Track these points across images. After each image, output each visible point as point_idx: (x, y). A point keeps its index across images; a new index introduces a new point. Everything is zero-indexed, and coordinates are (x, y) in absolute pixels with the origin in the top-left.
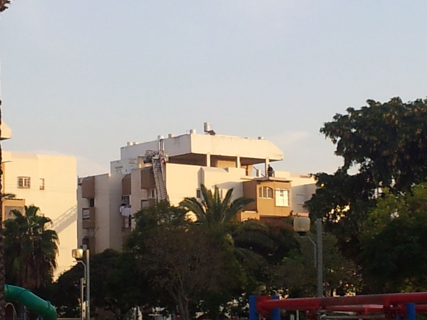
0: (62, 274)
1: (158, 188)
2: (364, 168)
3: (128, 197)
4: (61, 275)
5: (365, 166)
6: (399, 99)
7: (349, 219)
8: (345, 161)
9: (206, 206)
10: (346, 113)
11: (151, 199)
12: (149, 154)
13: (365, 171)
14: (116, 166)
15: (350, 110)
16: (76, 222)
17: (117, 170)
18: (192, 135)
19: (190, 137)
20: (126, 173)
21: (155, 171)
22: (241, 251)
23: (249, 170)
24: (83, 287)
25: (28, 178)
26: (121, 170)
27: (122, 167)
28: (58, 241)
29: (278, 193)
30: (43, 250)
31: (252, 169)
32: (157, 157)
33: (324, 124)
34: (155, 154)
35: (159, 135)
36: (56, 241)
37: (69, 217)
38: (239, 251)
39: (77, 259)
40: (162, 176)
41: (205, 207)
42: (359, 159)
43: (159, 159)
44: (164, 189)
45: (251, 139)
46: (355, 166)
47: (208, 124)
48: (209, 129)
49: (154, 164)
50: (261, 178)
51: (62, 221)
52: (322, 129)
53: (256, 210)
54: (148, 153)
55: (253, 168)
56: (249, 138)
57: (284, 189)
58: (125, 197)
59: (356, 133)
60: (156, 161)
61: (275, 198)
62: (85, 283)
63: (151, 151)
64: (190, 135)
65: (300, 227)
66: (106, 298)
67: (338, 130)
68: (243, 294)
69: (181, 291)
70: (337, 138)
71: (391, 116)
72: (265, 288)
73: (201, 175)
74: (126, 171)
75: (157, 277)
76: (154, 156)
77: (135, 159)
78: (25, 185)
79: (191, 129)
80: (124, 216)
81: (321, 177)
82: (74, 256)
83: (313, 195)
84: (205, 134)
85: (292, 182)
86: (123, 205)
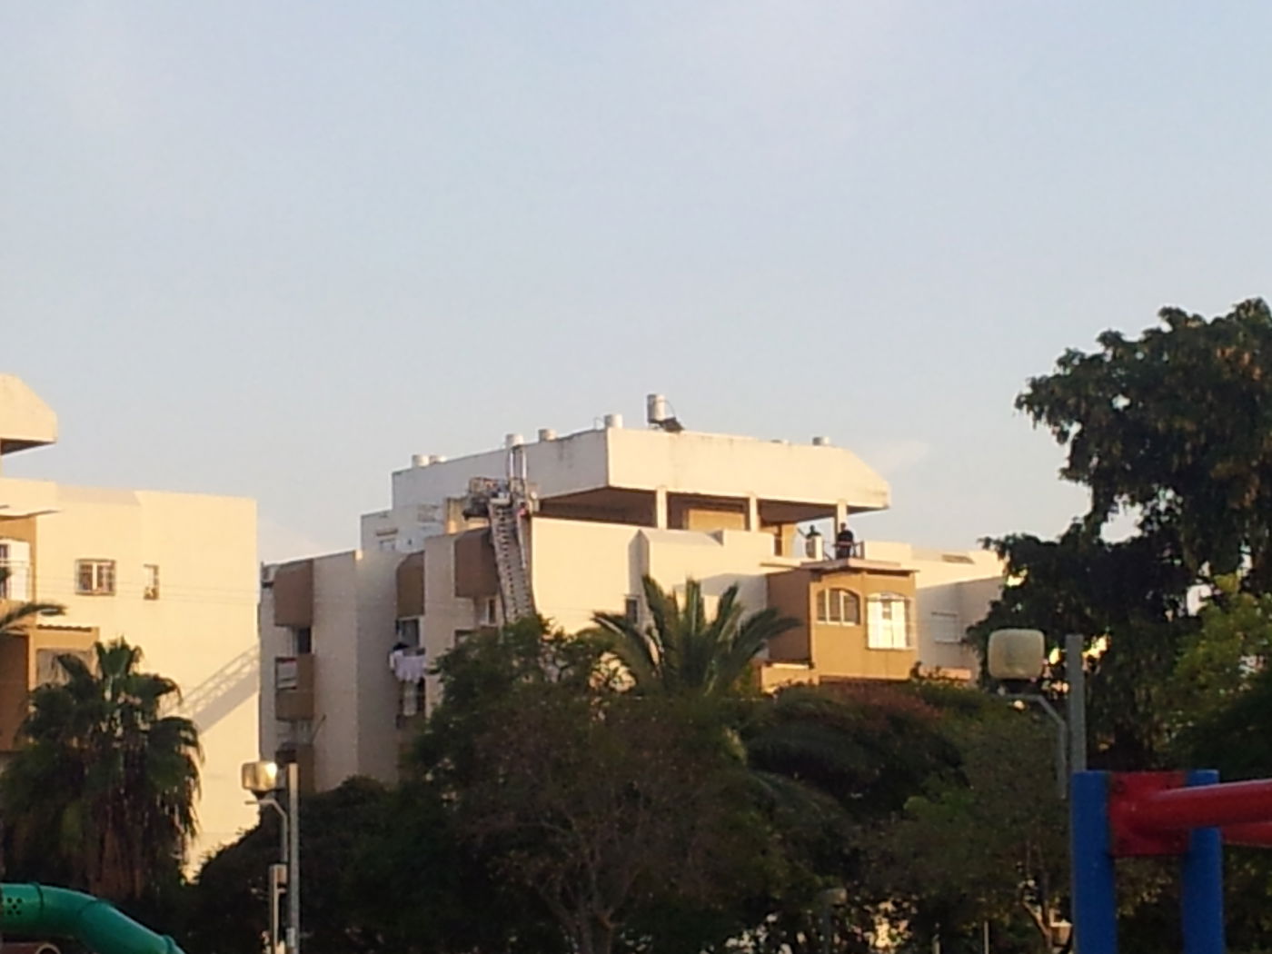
0: (213, 855)
1: (507, 592)
2: (1154, 518)
3: (416, 622)
4: (209, 858)
5: (1157, 513)
6: (1261, 305)
7: (1109, 679)
8: (1096, 496)
9: (660, 642)
10: (1099, 349)
11: (484, 628)
12: (479, 490)
13: (1156, 527)
14: (378, 528)
15: (1110, 339)
16: (255, 698)
17: (382, 542)
18: (610, 431)
19: (605, 438)
20: (409, 551)
21: (499, 541)
22: (767, 782)
23: (784, 539)
24: (277, 892)
25: (109, 564)
26: (394, 539)
27: (395, 532)
28: (198, 752)
29: (874, 610)
30: (152, 778)
31: (794, 536)
32: (503, 499)
33: (1029, 382)
34: (499, 490)
35: (510, 432)
36: (191, 751)
37: (232, 684)
38: (761, 782)
39: (260, 795)
40: (520, 557)
41: (657, 646)
42: (1136, 492)
43: (510, 505)
44: (525, 597)
45: (790, 444)
46: (1126, 514)
47: (660, 397)
48: (662, 415)
49: (496, 521)
50: (824, 562)
51: (212, 695)
52: (1023, 399)
53: (807, 660)
54: (476, 485)
55: (796, 534)
56: (786, 442)
57: (894, 597)
58: (405, 622)
59: (1127, 412)
60: (500, 511)
61: (866, 625)
62: (284, 880)
63: (486, 480)
64: (604, 431)
65: (1009, 665)
66: (348, 931)
67: (1071, 401)
68: (771, 918)
69: (590, 898)
70: (1070, 424)
71: (1238, 356)
72: (843, 894)
73: (639, 551)
74: (410, 542)
75: (512, 853)
76: (495, 496)
77: (435, 507)
78: (100, 584)
79: (607, 413)
80: (404, 682)
81: (1019, 550)
82: (248, 783)
83: (995, 604)
84: (649, 428)
85: (917, 575)
86: (400, 646)
